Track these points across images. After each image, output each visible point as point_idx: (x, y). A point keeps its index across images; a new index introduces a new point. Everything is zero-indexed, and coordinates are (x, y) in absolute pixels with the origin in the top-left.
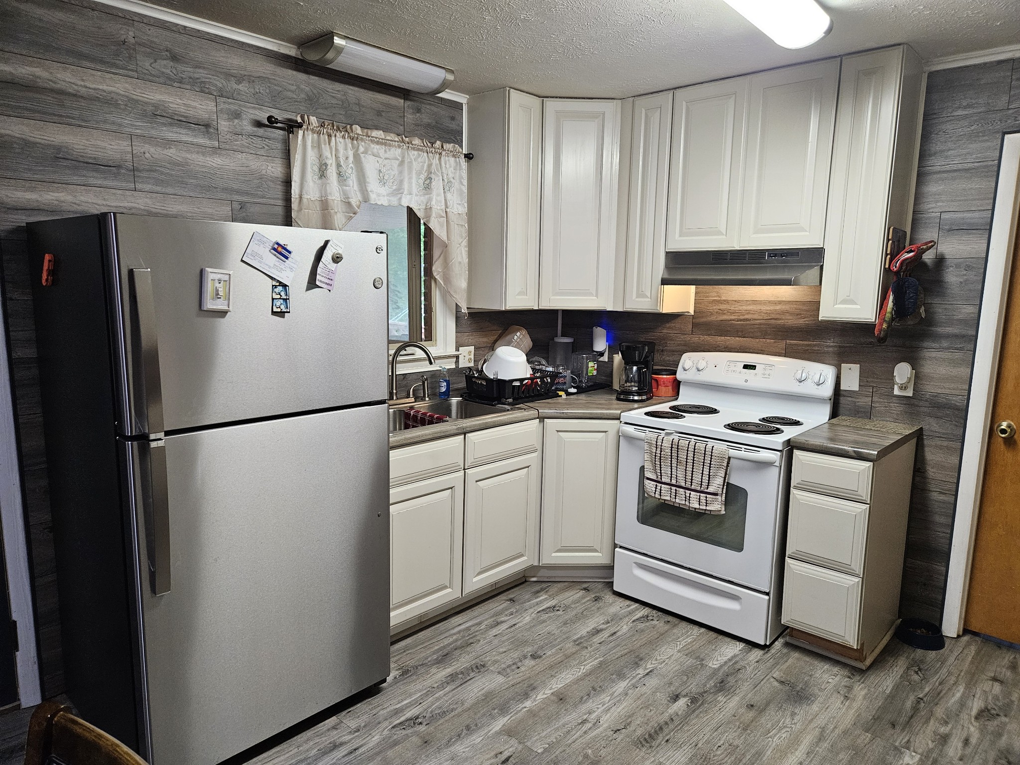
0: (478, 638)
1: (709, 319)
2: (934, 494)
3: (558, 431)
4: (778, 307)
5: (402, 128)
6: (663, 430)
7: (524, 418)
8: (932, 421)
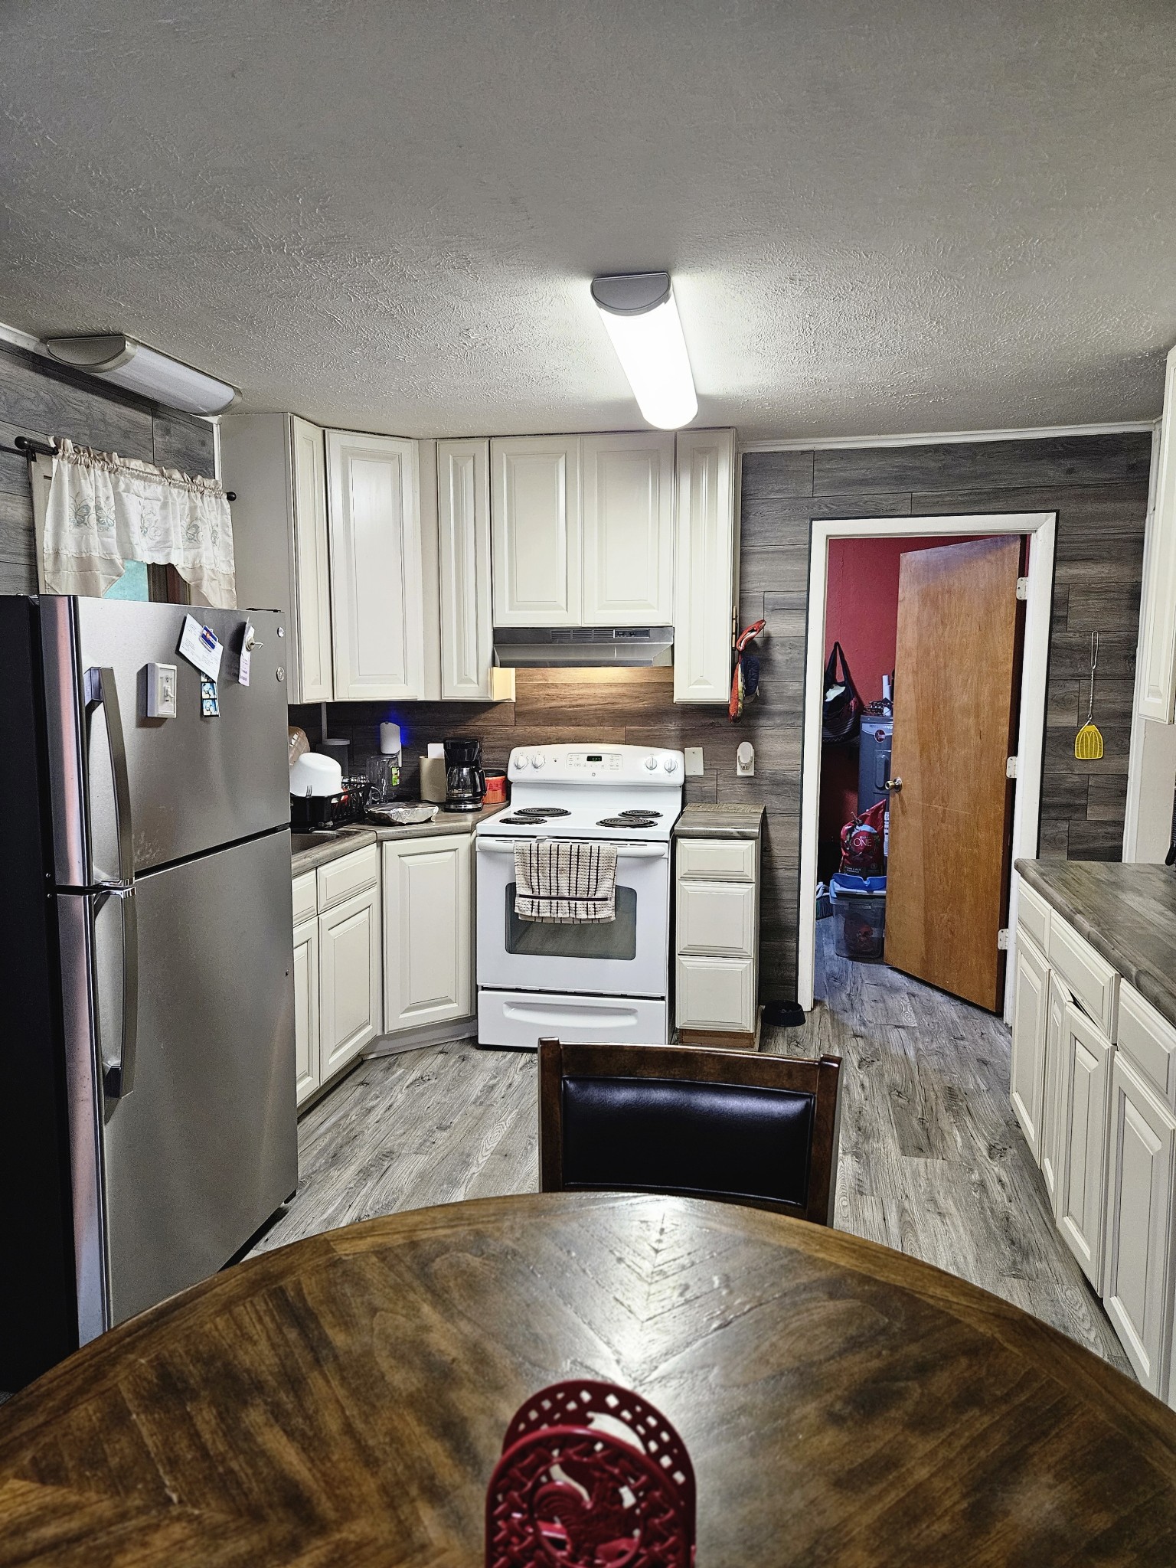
0: (358, 1129)
1: (535, 706)
2: (781, 871)
3: (400, 856)
4: (614, 690)
5: (151, 454)
6: (534, 837)
7: (361, 845)
8: (773, 798)
